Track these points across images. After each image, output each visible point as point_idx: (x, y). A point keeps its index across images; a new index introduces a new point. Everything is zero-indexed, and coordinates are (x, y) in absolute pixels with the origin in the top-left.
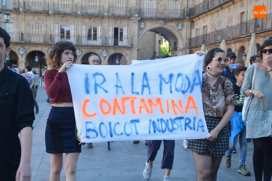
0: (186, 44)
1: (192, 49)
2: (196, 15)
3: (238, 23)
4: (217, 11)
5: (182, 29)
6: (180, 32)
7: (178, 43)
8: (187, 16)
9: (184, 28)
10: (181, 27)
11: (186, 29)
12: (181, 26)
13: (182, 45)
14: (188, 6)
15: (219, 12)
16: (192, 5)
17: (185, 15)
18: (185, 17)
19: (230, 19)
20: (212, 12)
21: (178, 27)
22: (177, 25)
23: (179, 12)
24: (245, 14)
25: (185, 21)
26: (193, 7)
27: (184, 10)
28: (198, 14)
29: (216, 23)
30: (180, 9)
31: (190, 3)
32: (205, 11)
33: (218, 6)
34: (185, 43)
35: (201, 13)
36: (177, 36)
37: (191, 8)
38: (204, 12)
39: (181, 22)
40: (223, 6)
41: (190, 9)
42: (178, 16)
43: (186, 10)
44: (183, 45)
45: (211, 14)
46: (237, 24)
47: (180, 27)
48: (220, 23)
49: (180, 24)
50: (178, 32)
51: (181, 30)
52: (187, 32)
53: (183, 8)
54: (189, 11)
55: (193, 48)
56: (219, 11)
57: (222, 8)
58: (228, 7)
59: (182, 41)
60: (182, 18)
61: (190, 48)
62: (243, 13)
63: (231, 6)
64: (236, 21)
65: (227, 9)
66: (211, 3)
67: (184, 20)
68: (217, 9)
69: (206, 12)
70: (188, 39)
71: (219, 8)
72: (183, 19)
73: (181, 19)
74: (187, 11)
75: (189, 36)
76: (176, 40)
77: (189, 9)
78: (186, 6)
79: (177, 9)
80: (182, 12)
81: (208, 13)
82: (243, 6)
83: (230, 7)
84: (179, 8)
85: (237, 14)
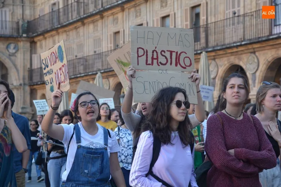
0: (24, 79)
1: (35, 87)
2: (39, 33)
3: (111, 47)
4: (76, 28)
5: (16, 54)
6: (13, 58)
7: (9, 76)
8: (22, 34)
9: (19, 52)
10: (14, 51)
11: (22, 54)
12: (14, 48)
13: (16, 80)
14: (25, 17)
15: (78, 30)
16: (31, 16)
17: (21, 31)
18: (21, 34)
19: (98, 41)
20: (66, 29)
21: (8, 51)
22: (7, 47)
23: (9, 25)
24: (121, 34)
25: (20, 41)
26: (33, 19)
27: (18, 23)
28: (43, 31)
29: (75, 46)
30: (11, 20)
31: (28, 12)
32: (56, 27)
33: (78, 21)
34: (21, 77)
35: (49, 29)
36: (7, 65)
37: (29, 20)
38: (53, 28)
39: (13, 42)
40: (85, 21)
41: (28, 22)
42: (7, 32)
43: (21, 23)
44: (19, 79)
45: (65, 31)
46: (109, 49)
47: (12, 50)
48: (81, 46)
49: (12, 46)
50: (10, 59)
51: (14, 55)
52: (24, 59)
53: (16, 20)
54: (26, 25)
55: (37, 85)
56: (79, 27)
57: (84, 24)
58: (93, 22)
59: (16, 74)
60: (15, 36)
61: (30, 86)
62: (117, 33)
63: (97, 21)
64: (108, 44)
65: (91, 26)
66: (64, 14)
67: (19, 39)
68: (75, 25)
69: (57, 29)
70: (28, 70)
71: (79, 24)
72: (17, 37)
73: (13, 37)
74: (22, 25)
75: (29, 66)
76: (4, 72)
77: (26, 21)
78: (20, 17)
79: (6, 21)
80: (15, 26)
81: (60, 31)
82: (117, 23)
83: (95, 24)
84: (8, 19)
85: (109, 34)
